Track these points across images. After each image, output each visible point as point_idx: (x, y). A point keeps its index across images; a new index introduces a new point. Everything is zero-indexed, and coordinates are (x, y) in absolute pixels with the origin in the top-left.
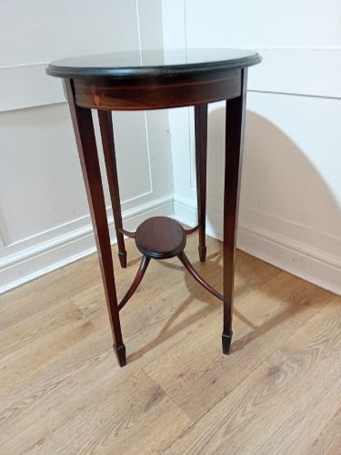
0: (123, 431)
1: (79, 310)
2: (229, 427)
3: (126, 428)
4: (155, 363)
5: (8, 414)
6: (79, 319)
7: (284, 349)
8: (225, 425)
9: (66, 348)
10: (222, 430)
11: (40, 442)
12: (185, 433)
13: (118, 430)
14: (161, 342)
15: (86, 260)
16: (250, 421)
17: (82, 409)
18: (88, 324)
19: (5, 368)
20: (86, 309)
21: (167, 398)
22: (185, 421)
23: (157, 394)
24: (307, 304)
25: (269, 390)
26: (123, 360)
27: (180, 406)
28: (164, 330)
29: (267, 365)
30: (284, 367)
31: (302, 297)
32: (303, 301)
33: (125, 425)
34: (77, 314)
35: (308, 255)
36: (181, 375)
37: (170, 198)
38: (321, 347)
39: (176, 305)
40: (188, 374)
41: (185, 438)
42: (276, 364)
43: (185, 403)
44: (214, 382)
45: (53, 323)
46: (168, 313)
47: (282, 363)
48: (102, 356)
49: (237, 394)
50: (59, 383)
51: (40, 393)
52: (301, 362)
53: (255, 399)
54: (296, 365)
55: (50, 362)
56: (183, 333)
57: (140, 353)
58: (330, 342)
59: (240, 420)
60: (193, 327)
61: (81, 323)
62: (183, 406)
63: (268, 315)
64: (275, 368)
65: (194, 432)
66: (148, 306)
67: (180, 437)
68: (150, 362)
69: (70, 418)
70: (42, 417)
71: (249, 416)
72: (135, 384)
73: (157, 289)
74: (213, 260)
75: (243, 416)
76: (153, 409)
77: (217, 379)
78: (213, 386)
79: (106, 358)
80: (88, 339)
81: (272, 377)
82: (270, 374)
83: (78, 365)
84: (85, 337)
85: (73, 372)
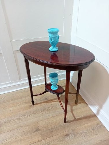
2: (49, 144)
4: (41, 122)
5: (7, 122)
9: (24, 110)
11: (10, 131)
12: (39, 141)
13: (26, 135)
15: (39, 86)
17: (21, 127)
19: (11, 111)
21: (39, 131)
22: (40, 139)
23: (38, 130)
24: (88, 119)
25: (63, 140)
29: (67, 133)
30: (70, 135)
33: (28, 134)
34: (31, 102)
36: (45, 127)
38: (83, 133)
39: (54, 107)
40: (47, 128)
41: (38, 143)
45: (24, 102)
47: (70, 134)
48: (31, 115)
49: (55, 137)
50: (19, 118)
51: (15, 120)
52: (75, 136)
53: (58, 140)
54: (73, 136)
55: (20, 112)
58: (87, 133)
62: (42, 135)
65: (41, 142)
66: (47, 105)
67: (37, 142)
69: (18, 128)
70: (13, 125)
71: (55, 144)
72: (34, 125)
75: (53, 143)
76: (35, 133)
77: (53, 131)
78: (51, 133)
79: (31, 116)
80: (30, 109)
81: (66, 136)
82: (66, 135)
83: (25, 116)
84: (29, 109)
85: (23, 117)
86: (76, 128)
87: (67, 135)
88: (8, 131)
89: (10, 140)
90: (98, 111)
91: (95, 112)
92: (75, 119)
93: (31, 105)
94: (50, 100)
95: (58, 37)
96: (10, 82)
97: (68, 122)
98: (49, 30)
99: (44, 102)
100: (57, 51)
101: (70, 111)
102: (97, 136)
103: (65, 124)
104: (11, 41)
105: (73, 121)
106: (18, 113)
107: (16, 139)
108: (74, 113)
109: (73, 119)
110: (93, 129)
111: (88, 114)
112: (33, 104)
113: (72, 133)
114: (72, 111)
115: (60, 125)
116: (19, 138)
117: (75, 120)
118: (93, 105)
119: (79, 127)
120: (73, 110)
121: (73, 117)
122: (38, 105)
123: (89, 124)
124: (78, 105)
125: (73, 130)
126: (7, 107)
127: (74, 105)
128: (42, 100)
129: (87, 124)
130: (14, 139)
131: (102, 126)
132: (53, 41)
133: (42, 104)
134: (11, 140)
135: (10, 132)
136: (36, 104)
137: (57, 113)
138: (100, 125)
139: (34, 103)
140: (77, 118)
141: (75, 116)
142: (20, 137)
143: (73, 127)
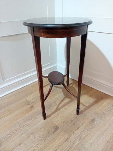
0: (46, 140)
1: (29, 102)
2: (80, 138)
3: (47, 139)
4: (55, 118)
5: (8, 136)
6: (29, 105)
7: (96, 113)
8: (79, 137)
9: (26, 114)
10: (78, 139)
11: (20, 144)
12: (66, 140)
13: (45, 140)
14: (57, 112)
15: (29, 85)
16: (87, 136)
18: (32, 106)
19: (6, 121)
20: (31, 101)
21: (60, 129)
22: (66, 136)
23: (56, 128)
24: (102, 99)
25: (92, 126)
26: (45, 118)
27: (64, 132)
28: (57, 108)
29: (91, 118)
30: (96, 119)
31: (100, 97)
32: (101, 98)
33: (47, 138)
34: (28, 103)
35: (102, 83)
36: (64, 122)
37: (56, 65)
38: (107, 113)
39: (60, 100)
40: (66, 122)
41: (67, 142)
42: (93, 118)
43: (66, 131)
44: (74, 124)
45: (20, 106)
46: (58, 102)
48: (38, 116)
49: (82, 128)
50: (24, 125)
53: (88, 129)
54: (100, 118)
55: (21, 119)
56: (63, 109)
57: (50, 115)
58: (110, 111)
59: (84, 136)
60: (66, 107)
61: (30, 106)
63: (90, 103)
64: (93, 119)
65: (69, 140)
66: (51, 100)
68: (53, 118)
70: (20, 136)
71: (86, 134)
72: (49, 125)
73: (54, 95)
74: (71, 85)
75: (84, 134)
76: (56, 133)
78: (74, 125)
80: (33, 111)
82: (92, 121)
83: (30, 120)
84: (31, 111)
85: (29, 122)
106: (19, 120)
113: (96, 116)
116: (37, 148)
123: (105, 103)
142: (39, 146)
143: (93, 110)
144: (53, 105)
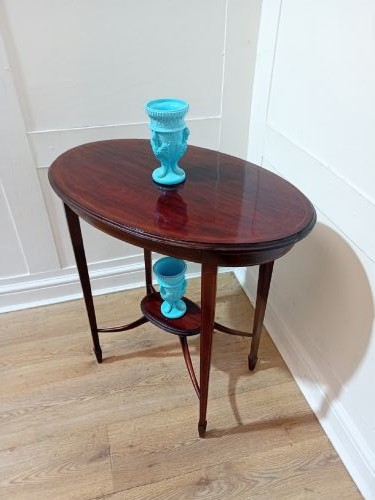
0: (64, 470)
3: (68, 470)
4: (119, 425)
5: (5, 416)
9: (67, 378)
11: (12, 449)
12: (104, 496)
17: (49, 437)
19: (22, 376)
21: (107, 461)
22: (109, 487)
23: (104, 453)
25: (187, 497)
27: (113, 473)
29: (203, 474)
30: (215, 484)
33: (68, 467)
36: (131, 446)
38: (262, 482)
40: (137, 448)
42: (211, 477)
43: (118, 472)
44: (151, 466)
45: (71, 350)
47: (216, 479)
48: (88, 398)
49: (160, 486)
50: (47, 407)
51: (31, 410)
55: (51, 385)
58: (275, 481)
61: (90, 359)
62: (116, 474)
64: (207, 479)
66: (147, 366)
67: (97, 498)
68: (116, 422)
69: (39, 441)
70: (23, 429)
72: (94, 436)
76: (94, 464)
77: (155, 464)
78: (148, 469)
79: (89, 401)
80: (86, 378)
81: (198, 487)
82: (199, 484)
83: (67, 399)
84: (85, 374)
85: (61, 403)
86: (240, 460)
87: (204, 483)
88: (5, 450)
89: (6, 483)
90: (326, 406)
91: (314, 404)
92: (241, 424)
93: (93, 363)
94: (161, 348)
95: (186, 133)
96: (29, 274)
97: (212, 434)
98: (149, 105)
99: (140, 354)
100: (183, 183)
101: (227, 394)
102: (309, 494)
103: (202, 440)
104: (28, 135)
105: (233, 431)
106: (46, 387)
107: (26, 479)
108: (237, 402)
109: (234, 423)
110: (300, 469)
111: (290, 409)
112: (100, 360)
113: (221, 475)
114: (232, 394)
115: (183, 444)
116: (37, 476)
117: (241, 429)
118: (311, 380)
119: (250, 458)
120: (237, 391)
121: (233, 416)
122: (115, 364)
123: (286, 449)
124: (256, 375)
125: (228, 467)
126: (10, 362)
127: (242, 374)
128: (132, 346)
129: (280, 449)
130: (19, 480)
131: (331, 461)
132: (165, 149)
133: (132, 360)
134: (11, 482)
135: (9, 452)
136: (111, 359)
137: (178, 397)
138: (328, 455)
139: (104, 356)
140: (246, 421)
141: (241, 412)
142: (43, 474)
143: (229, 454)
144: (140, 384)
